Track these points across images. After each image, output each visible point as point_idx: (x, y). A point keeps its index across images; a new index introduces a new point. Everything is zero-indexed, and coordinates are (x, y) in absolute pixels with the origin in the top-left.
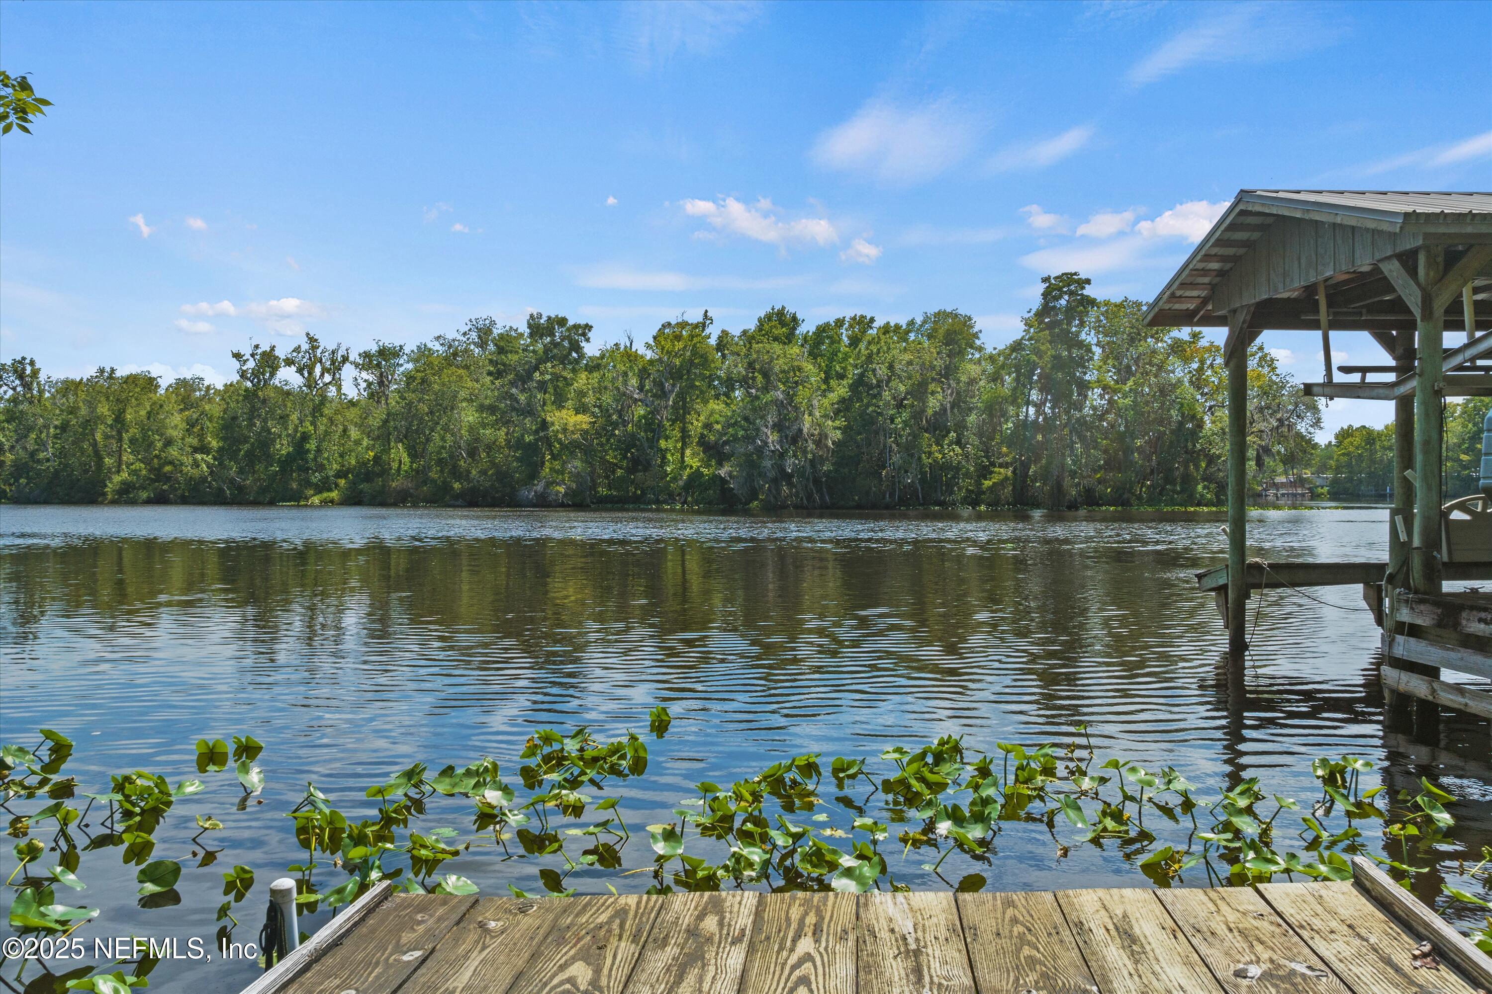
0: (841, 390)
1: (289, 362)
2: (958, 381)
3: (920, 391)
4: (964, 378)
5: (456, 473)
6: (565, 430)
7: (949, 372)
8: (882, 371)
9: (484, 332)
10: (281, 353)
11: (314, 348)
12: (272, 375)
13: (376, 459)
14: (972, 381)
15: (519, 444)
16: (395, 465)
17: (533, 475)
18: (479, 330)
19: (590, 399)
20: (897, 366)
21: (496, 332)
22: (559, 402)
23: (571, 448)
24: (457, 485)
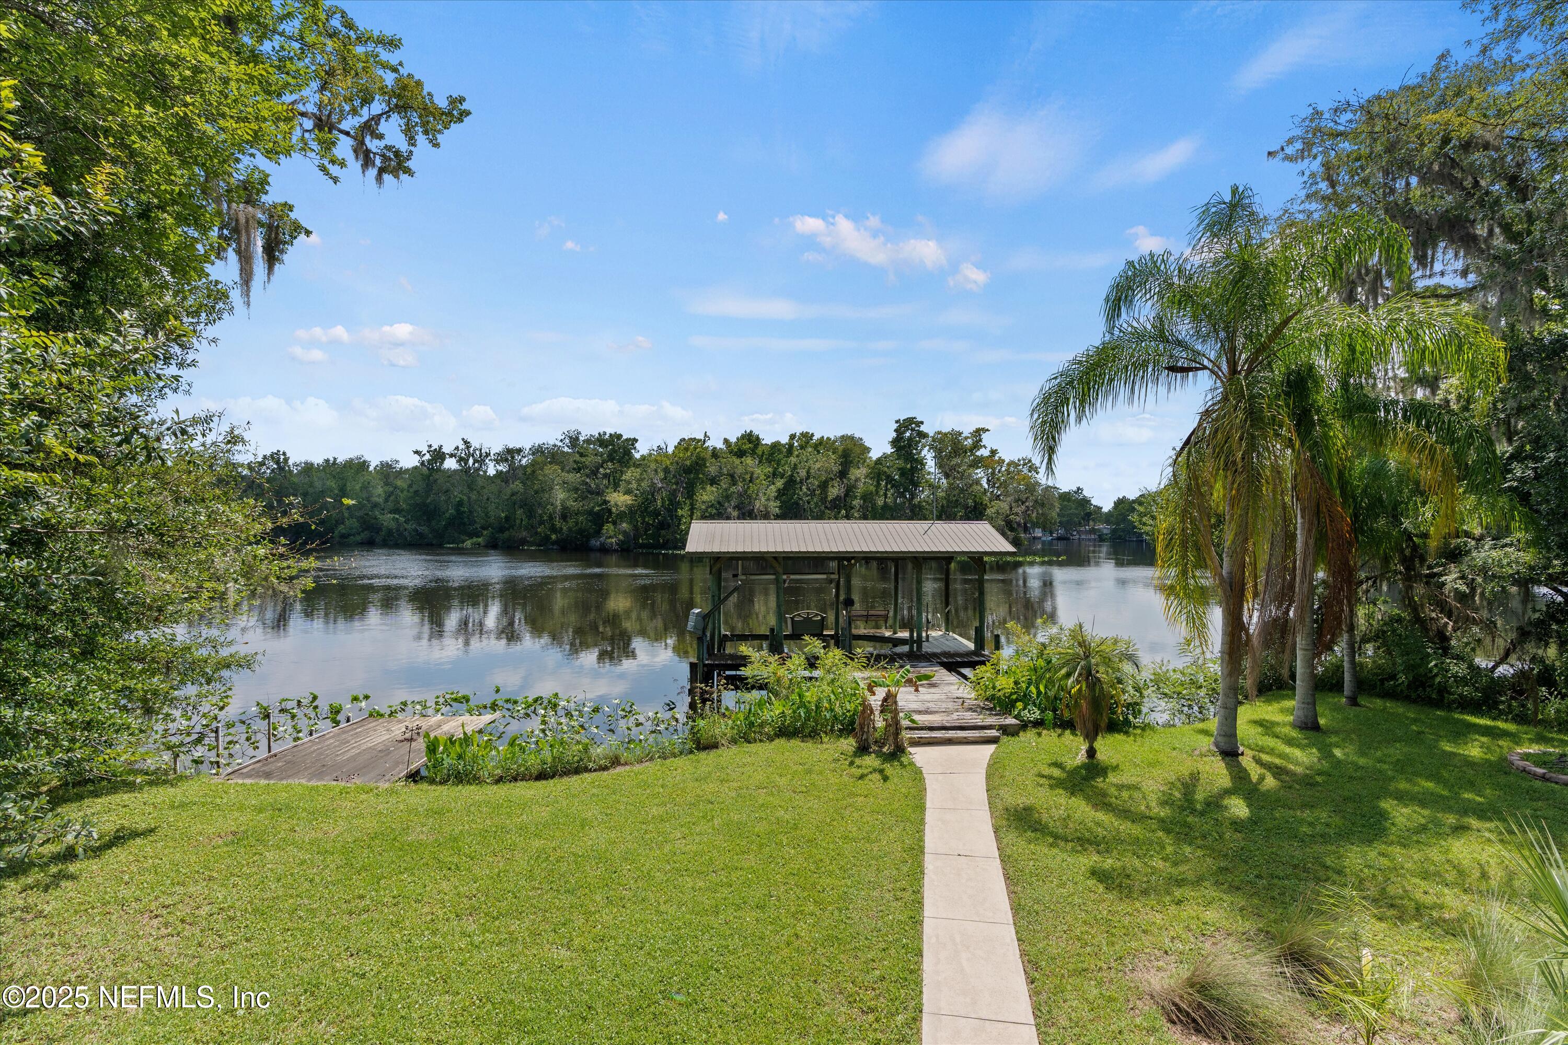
0: (780, 483)
1: (451, 456)
2: (849, 479)
3: (824, 486)
4: (853, 478)
5: (553, 529)
6: (616, 505)
7: (843, 474)
8: (803, 473)
9: (574, 440)
10: (447, 449)
11: (468, 447)
12: (442, 463)
13: (507, 518)
14: (857, 480)
15: (590, 512)
16: (518, 522)
17: (598, 532)
18: (571, 438)
19: (634, 485)
20: (812, 471)
21: (581, 439)
22: (616, 487)
23: (621, 516)
24: (554, 537)
